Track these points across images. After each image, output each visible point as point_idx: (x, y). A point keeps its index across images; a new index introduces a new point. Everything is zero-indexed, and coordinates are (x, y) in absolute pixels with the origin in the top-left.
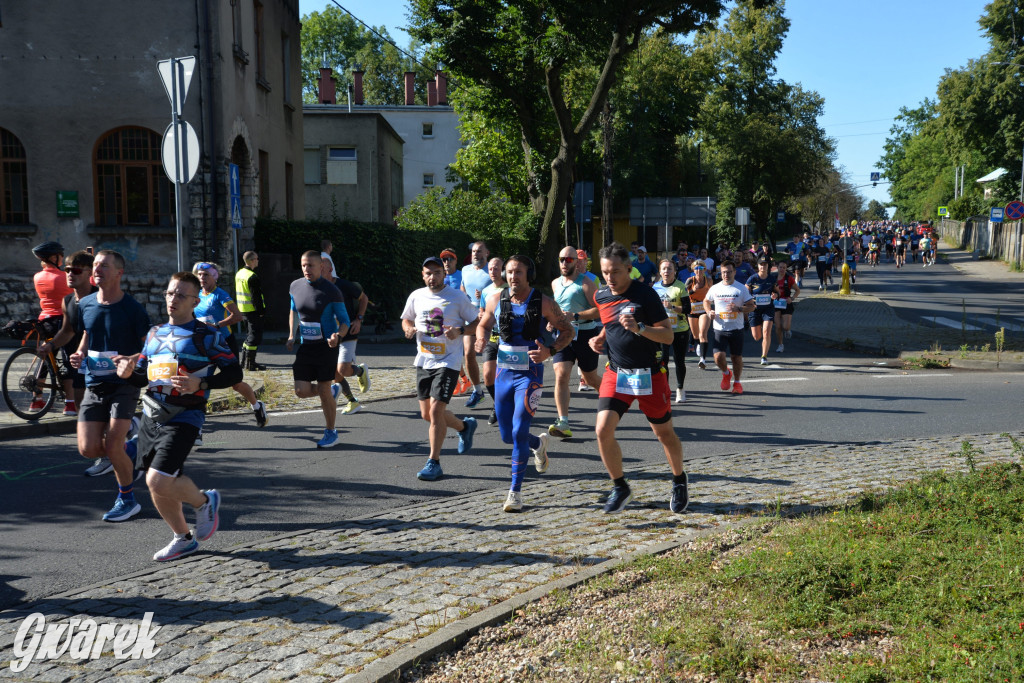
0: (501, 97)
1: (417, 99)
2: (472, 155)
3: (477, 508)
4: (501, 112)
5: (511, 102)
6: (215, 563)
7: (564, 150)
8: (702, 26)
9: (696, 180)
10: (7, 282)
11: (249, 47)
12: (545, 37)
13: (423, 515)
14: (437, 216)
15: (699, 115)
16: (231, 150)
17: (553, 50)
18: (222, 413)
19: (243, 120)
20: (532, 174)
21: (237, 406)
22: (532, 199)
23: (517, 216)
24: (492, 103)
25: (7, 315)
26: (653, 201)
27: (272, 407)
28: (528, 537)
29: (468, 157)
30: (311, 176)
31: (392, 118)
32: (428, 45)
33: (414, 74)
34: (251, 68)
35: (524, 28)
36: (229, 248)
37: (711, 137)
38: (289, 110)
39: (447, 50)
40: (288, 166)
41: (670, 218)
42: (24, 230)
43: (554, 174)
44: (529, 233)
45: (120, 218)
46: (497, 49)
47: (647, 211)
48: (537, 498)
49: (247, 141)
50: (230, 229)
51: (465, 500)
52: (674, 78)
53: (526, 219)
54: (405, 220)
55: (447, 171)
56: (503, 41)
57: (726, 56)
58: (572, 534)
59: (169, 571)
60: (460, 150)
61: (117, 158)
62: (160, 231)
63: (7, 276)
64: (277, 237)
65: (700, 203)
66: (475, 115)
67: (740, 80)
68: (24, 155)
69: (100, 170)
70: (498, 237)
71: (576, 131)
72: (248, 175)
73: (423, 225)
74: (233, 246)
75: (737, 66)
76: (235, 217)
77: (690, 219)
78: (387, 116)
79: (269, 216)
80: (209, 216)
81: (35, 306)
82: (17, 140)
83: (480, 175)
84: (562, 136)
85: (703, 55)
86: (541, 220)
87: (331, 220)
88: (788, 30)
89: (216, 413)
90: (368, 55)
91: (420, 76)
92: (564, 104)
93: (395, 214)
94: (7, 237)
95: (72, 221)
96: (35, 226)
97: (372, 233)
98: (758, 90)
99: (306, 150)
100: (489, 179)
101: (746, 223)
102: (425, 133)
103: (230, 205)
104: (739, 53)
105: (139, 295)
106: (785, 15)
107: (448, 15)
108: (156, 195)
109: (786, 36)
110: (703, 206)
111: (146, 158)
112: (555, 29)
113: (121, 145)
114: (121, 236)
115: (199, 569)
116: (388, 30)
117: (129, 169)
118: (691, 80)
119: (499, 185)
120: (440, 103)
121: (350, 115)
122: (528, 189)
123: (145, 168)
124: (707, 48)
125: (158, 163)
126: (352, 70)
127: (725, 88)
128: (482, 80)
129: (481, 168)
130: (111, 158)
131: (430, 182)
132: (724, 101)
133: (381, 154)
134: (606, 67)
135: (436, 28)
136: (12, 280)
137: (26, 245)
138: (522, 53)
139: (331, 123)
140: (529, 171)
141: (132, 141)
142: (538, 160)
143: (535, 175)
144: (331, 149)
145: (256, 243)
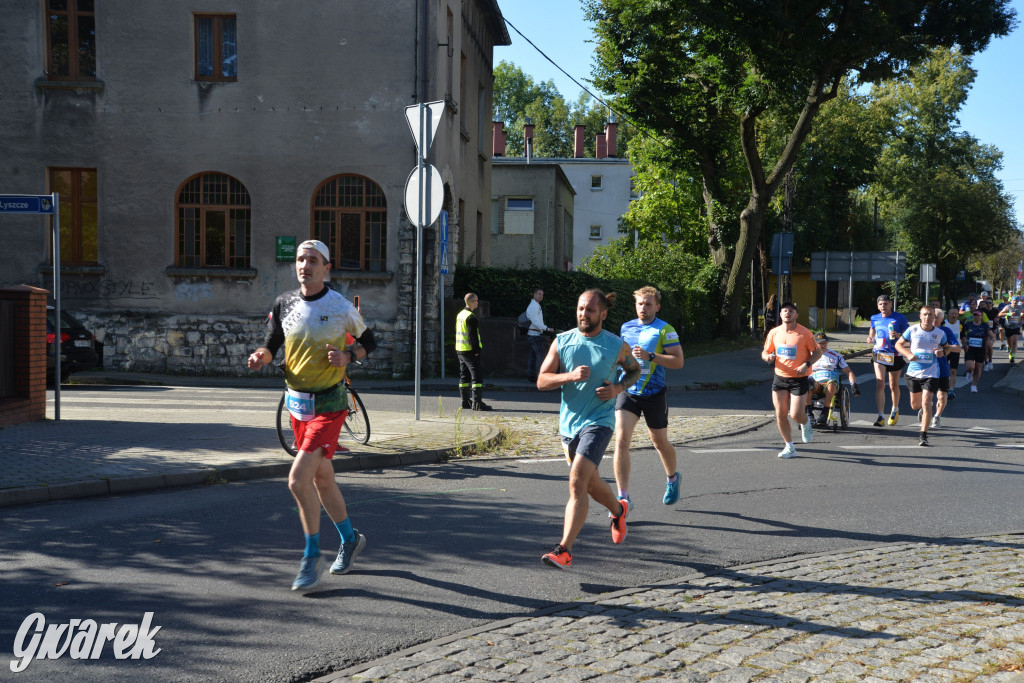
0: (684, 147)
1: (586, 152)
2: (645, 206)
4: (684, 163)
5: (693, 154)
7: (755, 200)
8: (901, 73)
9: (870, 236)
10: (227, 324)
11: (456, 97)
12: (742, 86)
14: (619, 270)
15: (875, 168)
17: (751, 98)
18: (470, 458)
19: (450, 168)
20: (713, 226)
21: (485, 450)
22: (712, 250)
23: (698, 267)
24: (674, 153)
25: (225, 355)
26: (836, 255)
27: (518, 454)
29: (641, 208)
31: (566, 169)
32: (611, 97)
33: (584, 127)
34: (457, 117)
35: (724, 78)
37: (886, 191)
38: (482, 159)
39: (631, 102)
40: (479, 214)
41: (855, 273)
42: (245, 273)
43: (743, 225)
44: (708, 284)
46: (680, 99)
47: (825, 265)
49: (452, 188)
50: (437, 274)
52: (855, 131)
53: (706, 270)
55: (620, 222)
56: (687, 91)
57: (905, 108)
60: (633, 202)
61: (334, 205)
62: (371, 276)
63: (227, 318)
64: (476, 284)
65: (892, 257)
66: (651, 167)
67: (920, 133)
68: (249, 203)
69: (316, 215)
71: (768, 182)
72: (450, 222)
73: (605, 275)
74: (439, 291)
75: (915, 118)
76: (443, 263)
77: (876, 274)
78: (565, 168)
79: (465, 263)
82: (243, 187)
83: (652, 226)
84: (753, 186)
85: (885, 106)
86: (722, 272)
88: (973, 81)
89: (465, 458)
90: (537, 109)
91: (590, 128)
92: (757, 152)
93: (566, 265)
94: (230, 280)
95: (288, 265)
96: (256, 270)
98: (940, 142)
99: (491, 200)
100: (663, 231)
101: (931, 280)
102: (594, 185)
103: (438, 252)
104: (920, 105)
106: (973, 66)
107: (634, 66)
108: (367, 241)
109: (971, 88)
110: (891, 260)
111: (360, 205)
112: (752, 75)
113: (337, 192)
114: (334, 280)
117: (345, 216)
118: (871, 132)
120: (610, 156)
121: (529, 166)
122: (710, 240)
123: (359, 215)
124: (885, 100)
125: (371, 209)
126: (523, 123)
127: (903, 141)
128: (665, 131)
129: (653, 218)
130: (328, 205)
131: (598, 234)
132: (902, 154)
133: (557, 205)
134: (802, 116)
135: (621, 79)
136: (232, 322)
137: (247, 288)
138: (717, 101)
139: (509, 174)
140: (710, 222)
141: (348, 188)
142: (720, 212)
143: (716, 227)
144: (509, 200)
145: (455, 290)
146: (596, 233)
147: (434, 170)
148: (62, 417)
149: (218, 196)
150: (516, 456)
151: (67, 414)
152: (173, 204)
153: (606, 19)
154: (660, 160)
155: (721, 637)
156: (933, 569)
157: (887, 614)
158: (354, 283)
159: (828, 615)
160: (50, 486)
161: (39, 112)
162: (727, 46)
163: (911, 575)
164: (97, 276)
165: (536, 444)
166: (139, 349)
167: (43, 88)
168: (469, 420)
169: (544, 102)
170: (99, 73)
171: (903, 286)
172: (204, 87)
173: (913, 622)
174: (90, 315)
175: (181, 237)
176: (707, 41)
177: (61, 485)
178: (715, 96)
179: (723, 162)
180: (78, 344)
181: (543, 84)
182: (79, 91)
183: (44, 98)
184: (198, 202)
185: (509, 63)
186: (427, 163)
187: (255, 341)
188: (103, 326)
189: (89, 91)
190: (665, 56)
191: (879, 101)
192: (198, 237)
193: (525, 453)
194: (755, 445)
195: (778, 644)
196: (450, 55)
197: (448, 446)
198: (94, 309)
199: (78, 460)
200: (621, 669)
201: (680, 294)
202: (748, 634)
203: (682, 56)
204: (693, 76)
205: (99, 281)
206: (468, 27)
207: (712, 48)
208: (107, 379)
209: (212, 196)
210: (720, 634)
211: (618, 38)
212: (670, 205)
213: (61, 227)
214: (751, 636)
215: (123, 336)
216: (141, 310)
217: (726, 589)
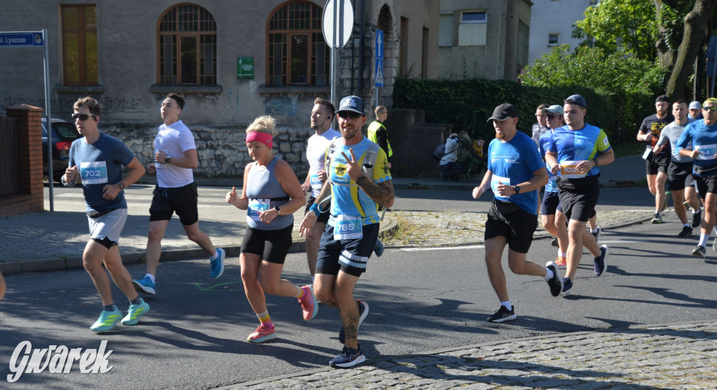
2: (601, 12)
3: (595, 345)
6: (359, 372)
7: (700, 3)
13: (543, 346)
14: (560, 76)
16: (377, 18)
20: (662, 29)
22: (660, 54)
23: (644, 70)
27: (404, 243)
28: (648, 375)
29: (597, 14)
30: (444, 39)
36: (372, 104)
40: (425, 30)
42: (213, 90)
43: (687, 28)
44: (653, 86)
45: (285, 78)
48: (657, 340)
49: (391, 9)
50: (373, 87)
51: (584, 336)
53: (651, 74)
54: (529, 78)
55: (573, 29)
58: (696, 377)
59: (323, 374)
60: (589, 9)
61: (285, 28)
62: (316, 90)
64: (412, 95)
68: (215, 29)
69: (271, 38)
72: (390, 39)
73: (546, 82)
76: (378, 77)
79: (407, 76)
80: (356, 76)
81: (218, 152)
82: (211, 15)
83: (608, 32)
86: (668, 75)
87: (461, 78)
93: (519, 72)
94: (200, 96)
95: (248, 82)
96: (221, 87)
97: (499, 90)
99: (442, 15)
100: (617, 36)
105: (297, 144)
108: (313, 59)
111: (308, 27)
113: (288, 16)
114: (285, 94)
115: (347, 375)
119: (626, 40)
122: (657, 44)
123: (307, 36)
129: (610, 25)
130: (280, 28)
131: (556, 42)
133: (509, 17)
136: (203, 131)
137: (214, 102)
140: (658, 26)
141: (297, 13)
142: (670, 15)
143: (665, 30)
144: (464, 13)
145: (394, 100)
146: (553, 39)
148: (56, 209)
149: (191, 24)
150: (403, 245)
152: (155, 32)
158: (302, 96)
164: (98, 94)
165: (427, 234)
175: (162, 60)
177: (32, 261)
184: (175, 29)
187: (221, 147)
192: (175, 60)
193: (412, 243)
201: (620, 96)
205: (99, 97)
209: (186, 24)
212: (627, 12)
216: (132, 122)
217: (506, 354)
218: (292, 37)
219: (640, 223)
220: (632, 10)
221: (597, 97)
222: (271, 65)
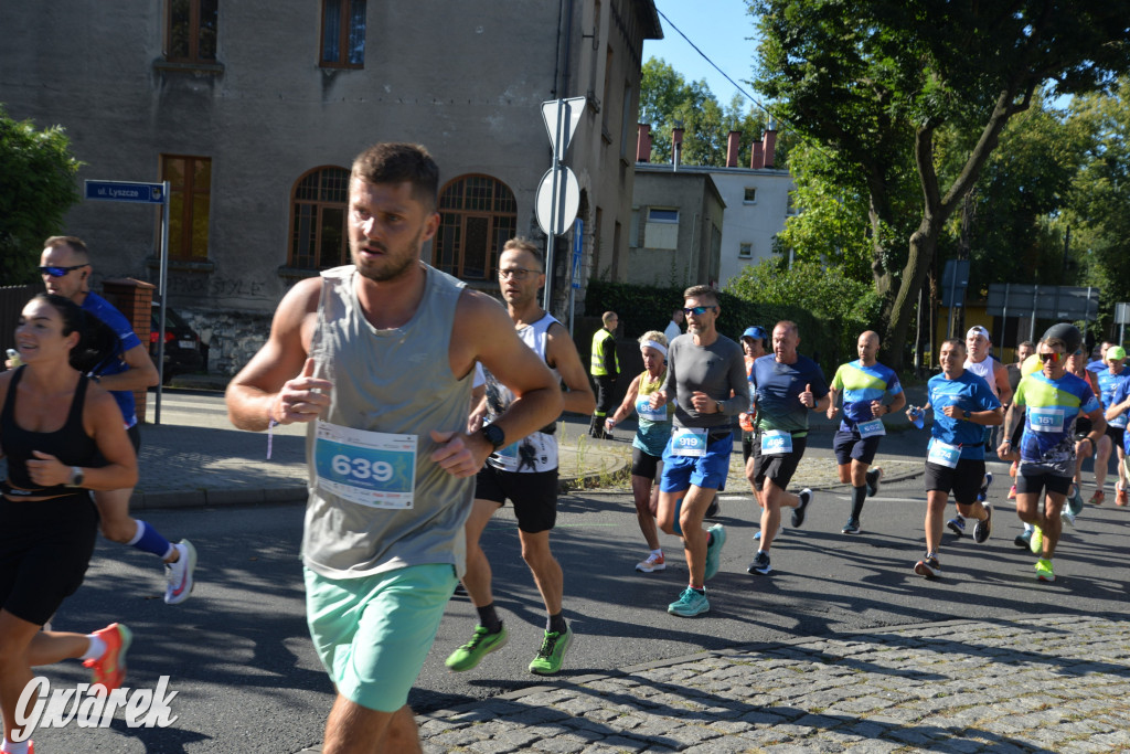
0: (852, 159)
1: (739, 161)
2: (804, 223)
4: (849, 178)
7: (927, 223)
8: (1104, 85)
9: (1060, 268)
11: (600, 95)
12: (920, 93)
14: (770, 293)
15: (1068, 192)
17: (930, 108)
18: (593, 491)
19: (588, 172)
20: (879, 249)
21: (606, 487)
22: (876, 276)
23: (859, 294)
24: (839, 166)
26: (1017, 287)
29: (800, 226)
31: (717, 179)
32: (773, 100)
33: (740, 133)
34: (599, 117)
35: (900, 83)
36: (565, 308)
37: (1080, 219)
38: (624, 164)
39: (794, 107)
40: (618, 224)
41: (1038, 310)
43: (913, 250)
44: (870, 314)
45: (455, 270)
46: (850, 106)
47: (1004, 298)
49: (589, 195)
50: (568, 288)
52: (1045, 148)
53: (868, 299)
55: (774, 241)
56: (858, 98)
57: (1109, 125)
60: (791, 218)
61: (460, 207)
64: (610, 301)
65: (1083, 294)
66: (814, 181)
67: (1124, 155)
70: (839, 318)
71: (944, 202)
72: (585, 232)
73: (754, 298)
74: (569, 307)
75: (1121, 137)
76: (575, 276)
77: (1063, 311)
78: (714, 177)
79: (602, 278)
83: (811, 247)
84: (927, 207)
85: (1086, 122)
86: (885, 301)
87: (668, 285)
89: (587, 491)
90: (687, 112)
91: (745, 135)
92: (933, 169)
99: (632, 210)
100: (822, 249)
101: (1127, 321)
102: (747, 198)
103: (569, 264)
104: (1127, 122)
107: (801, 68)
110: (1082, 297)
111: (489, 208)
112: (932, 81)
113: (464, 194)
116: (709, 85)
118: (1067, 151)
120: (766, 167)
121: (676, 174)
122: (873, 266)
123: (486, 220)
124: (1086, 114)
125: (500, 214)
126: (672, 127)
127: (1103, 163)
128: (830, 141)
129: (813, 238)
130: (453, 207)
131: (748, 253)
132: (1102, 177)
133: (704, 218)
134: (987, 129)
135: (784, 81)
138: (891, 110)
139: (655, 182)
140: (875, 245)
141: (476, 190)
142: (887, 234)
143: (881, 250)
144: (652, 210)
145: (587, 306)
146: (746, 251)
147: (570, 173)
148: (162, 422)
149: (337, 192)
151: (167, 419)
152: (289, 199)
153: (771, 13)
154: (822, 173)
155: (860, 704)
156: (1110, 645)
157: (1052, 692)
159: (982, 689)
160: (146, 493)
161: (156, 95)
162: (905, 48)
163: (1083, 650)
164: (206, 273)
166: (246, 353)
167: (162, 70)
168: (594, 449)
169: (694, 103)
170: (217, 55)
171: (1093, 328)
172: (329, 74)
173: (1082, 703)
174: (197, 314)
175: (296, 235)
176: (884, 43)
177: (157, 493)
178: (889, 104)
179: (895, 178)
180: (183, 344)
181: (695, 83)
182: (198, 74)
183: (161, 80)
184: (315, 198)
185: (658, 59)
186: (563, 166)
188: (209, 327)
189: (208, 74)
190: (835, 59)
191: (1079, 116)
192: (313, 236)
194: (911, 495)
195: (924, 717)
196: (595, 48)
197: (569, 476)
198: (201, 308)
199: (176, 468)
200: (745, 731)
201: (837, 323)
202: (891, 703)
203: (854, 58)
204: (867, 81)
205: (208, 277)
206: (616, 17)
207: (890, 50)
208: (211, 384)
209: (330, 192)
210: (860, 700)
211: (782, 36)
212: (832, 224)
213: (171, 218)
214: (893, 706)
215: (229, 338)
216: (249, 311)
217: (869, 651)
218: (469, 218)
219: (913, 477)
220: (839, 225)
221: (814, 319)
222: (439, 252)
